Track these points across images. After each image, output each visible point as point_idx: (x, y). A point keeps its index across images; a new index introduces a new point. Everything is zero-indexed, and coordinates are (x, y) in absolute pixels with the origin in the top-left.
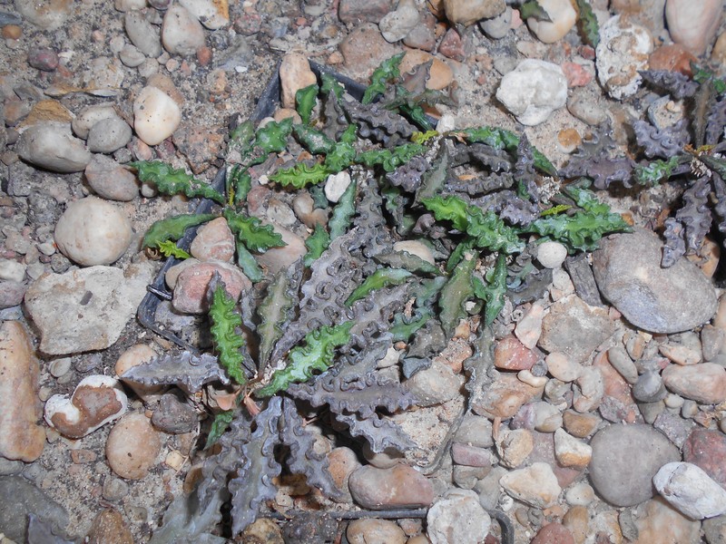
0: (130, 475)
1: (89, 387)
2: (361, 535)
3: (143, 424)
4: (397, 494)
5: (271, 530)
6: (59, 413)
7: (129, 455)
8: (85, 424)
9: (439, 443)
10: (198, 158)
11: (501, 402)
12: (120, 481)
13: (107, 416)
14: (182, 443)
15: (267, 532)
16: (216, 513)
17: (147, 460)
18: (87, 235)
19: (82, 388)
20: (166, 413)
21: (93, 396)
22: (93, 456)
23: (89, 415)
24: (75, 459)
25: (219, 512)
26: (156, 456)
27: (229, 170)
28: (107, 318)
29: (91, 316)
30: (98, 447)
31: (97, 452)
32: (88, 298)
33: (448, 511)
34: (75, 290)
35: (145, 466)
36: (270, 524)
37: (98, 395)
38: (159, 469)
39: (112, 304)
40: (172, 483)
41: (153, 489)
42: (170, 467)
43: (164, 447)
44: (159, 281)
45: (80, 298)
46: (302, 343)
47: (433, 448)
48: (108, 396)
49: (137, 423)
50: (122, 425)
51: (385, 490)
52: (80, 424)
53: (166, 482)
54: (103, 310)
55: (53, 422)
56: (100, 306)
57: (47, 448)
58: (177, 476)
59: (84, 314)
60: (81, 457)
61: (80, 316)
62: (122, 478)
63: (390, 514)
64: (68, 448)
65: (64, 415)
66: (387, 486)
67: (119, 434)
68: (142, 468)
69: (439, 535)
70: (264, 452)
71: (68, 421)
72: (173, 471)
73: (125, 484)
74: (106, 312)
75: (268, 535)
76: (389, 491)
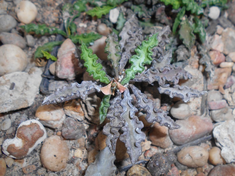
0: (58, 167)
1: (24, 126)
2: (187, 155)
3: (57, 139)
4: (197, 128)
5: (142, 169)
6: (11, 145)
7: (55, 156)
8: (27, 146)
9: (200, 106)
10: (50, 21)
11: (219, 78)
12: (53, 173)
13: (38, 138)
14: (80, 144)
15: (140, 170)
16: (112, 166)
17: (64, 158)
18: (6, 58)
19: (21, 127)
20: (69, 128)
21: (28, 129)
22: (35, 168)
23: (28, 140)
24: (25, 172)
25: (114, 165)
26: (68, 155)
27: (65, 21)
28: (25, 94)
29: (16, 95)
30: (36, 162)
31: (36, 165)
32: (13, 86)
33: (223, 128)
34: (6, 83)
35: (64, 161)
36: (140, 166)
37: (30, 128)
38: (72, 161)
39: (26, 88)
40: (81, 165)
41: (72, 172)
42: (77, 158)
43: (71, 150)
44: (47, 73)
45: (9, 87)
46: (134, 53)
47: (198, 109)
48: (36, 127)
49: (54, 140)
50: (47, 143)
51: (190, 128)
52: (24, 147)
53: (78, 166)
54: (22, 91)
55: (9, 152)
56: (20, 91)
57: (8, 171)
58: (82, 161)
59: (13, 94)
60: (28, 170)
61: (11, 95)
62: (54, 172)
63: (194, 142)
64: (20, 168)
65: (14, 145)
66: (190, 126)
67: (46, 147)
68: (63, 162)
69: (226, 140)
70: (132, 117)
71: (17, 147)
72: (80, 159)
73: (56, 174)
74: (23, 92)
75: (142, 172)
76: (193, 128)
